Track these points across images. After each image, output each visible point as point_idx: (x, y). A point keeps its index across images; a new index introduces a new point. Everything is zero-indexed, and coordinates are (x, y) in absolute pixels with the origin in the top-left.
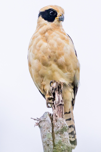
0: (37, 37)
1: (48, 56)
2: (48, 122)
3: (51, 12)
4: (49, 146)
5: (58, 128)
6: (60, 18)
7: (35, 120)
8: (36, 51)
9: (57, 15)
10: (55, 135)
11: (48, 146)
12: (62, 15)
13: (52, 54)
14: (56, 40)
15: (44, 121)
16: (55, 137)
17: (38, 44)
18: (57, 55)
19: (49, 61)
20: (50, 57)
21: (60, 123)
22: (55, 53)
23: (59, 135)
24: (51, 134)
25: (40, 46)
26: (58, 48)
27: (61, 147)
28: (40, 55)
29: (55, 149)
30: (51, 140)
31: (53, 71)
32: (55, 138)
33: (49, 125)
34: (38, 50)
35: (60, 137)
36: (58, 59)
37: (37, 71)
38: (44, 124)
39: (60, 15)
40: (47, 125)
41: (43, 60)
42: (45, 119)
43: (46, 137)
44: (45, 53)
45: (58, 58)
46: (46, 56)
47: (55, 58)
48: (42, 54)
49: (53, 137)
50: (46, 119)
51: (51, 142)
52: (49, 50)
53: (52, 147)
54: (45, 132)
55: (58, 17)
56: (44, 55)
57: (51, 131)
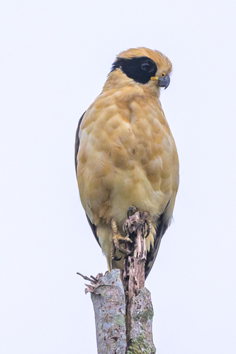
0: (108, 105)
1: (130, 150)
2: (119, 291)
3: (143, 65)
4: (118, 340)
5: (139, 308)
6: (162, 80)
7: (86, 278)
8: (104, 134)
9: (157, 74)
10: (133, 321)
11: (116, 340)
12: (167, 75)
13: (140, 146)
14: (151, 122)
15: (112, 287)
16: (132, 325)
17: (110, 121)
18: (151, 150)
19: (131, 159)
20: (134, 152)
21: (142, 299)
22: (146, 145)
23: (139, 323)
24: (123, 318)
25: (115, 126)
26: (154, 138)
27: (143, 349)
28: (114, 143)
29: (130, 350)
30: (124, 331)
31: (136, 181)
32: (131, 328)
33: (121, 298)
34: (110, 134)
35: (142, 328)
36: (150, 159)
37: (100, 175)
38: (109, 293)
39: (163, 75)
40: (116, 297)
41: (118, 155)
42: (113, 282)
43: (111, 321)
44: (126, 142)
45: (150, 157)
46: (126, 148)
47: (145, 156)
48: (118, 143)
49: (126, 324)
50: (114, 284)
51: (122, 333)
52: (133, 137)
53: (125, 345)
54: (112, 311)
55: (157, 78)
56: (122, 146)
57: (124, 312)
